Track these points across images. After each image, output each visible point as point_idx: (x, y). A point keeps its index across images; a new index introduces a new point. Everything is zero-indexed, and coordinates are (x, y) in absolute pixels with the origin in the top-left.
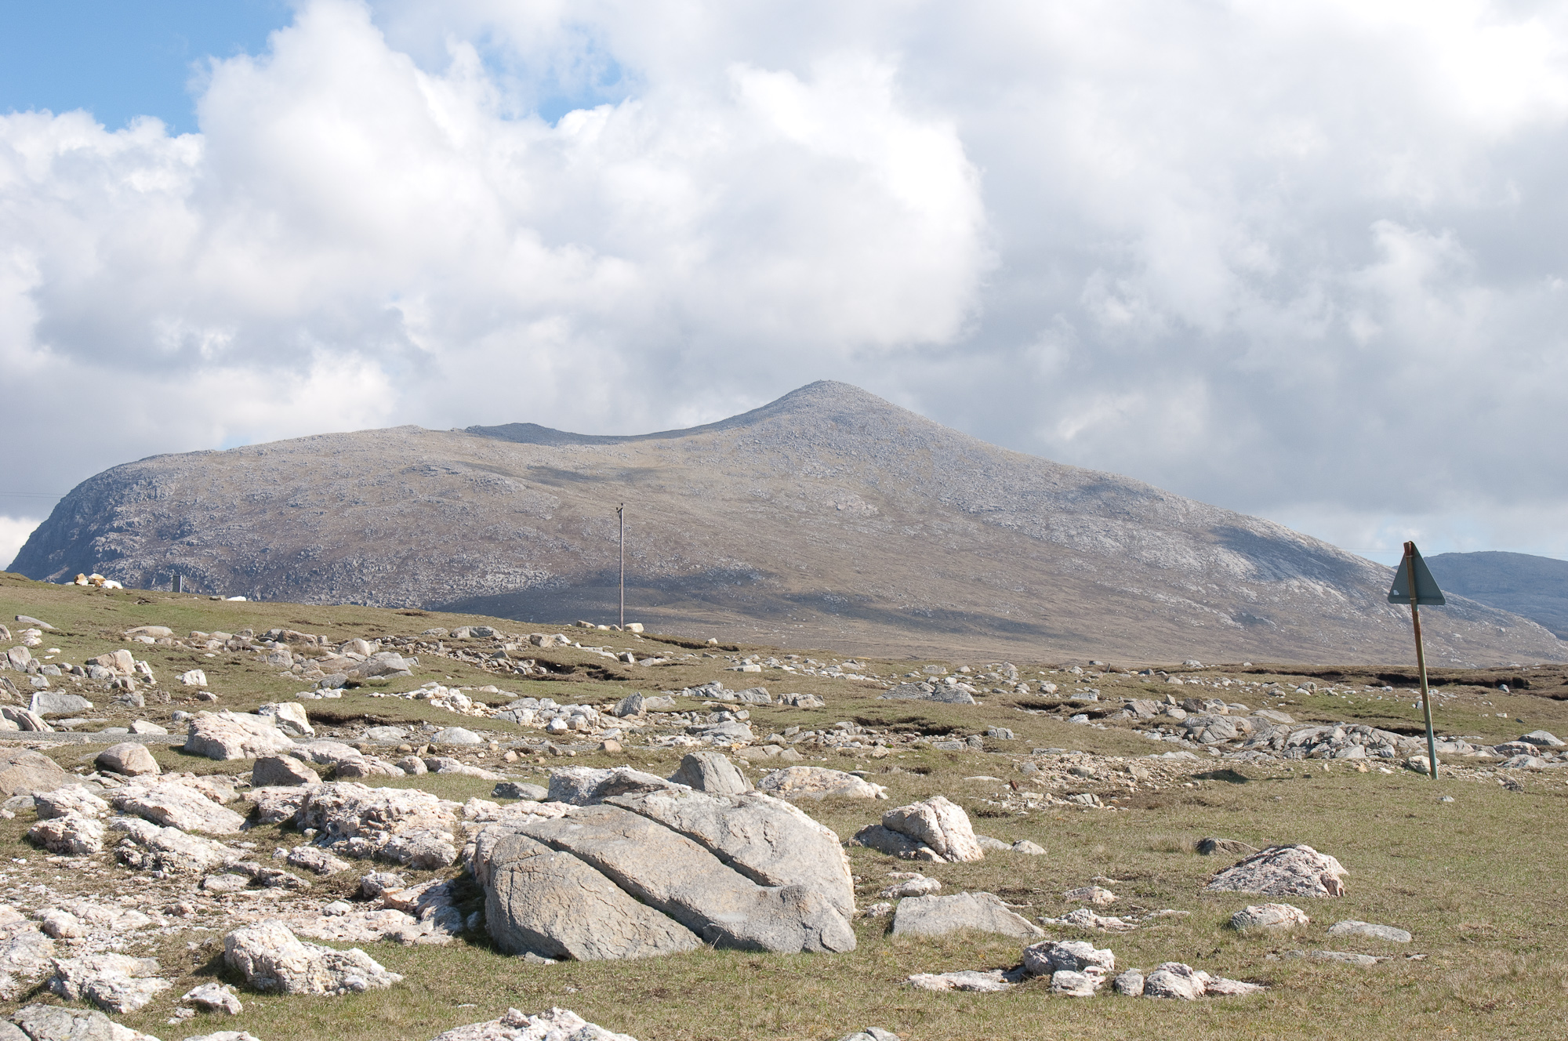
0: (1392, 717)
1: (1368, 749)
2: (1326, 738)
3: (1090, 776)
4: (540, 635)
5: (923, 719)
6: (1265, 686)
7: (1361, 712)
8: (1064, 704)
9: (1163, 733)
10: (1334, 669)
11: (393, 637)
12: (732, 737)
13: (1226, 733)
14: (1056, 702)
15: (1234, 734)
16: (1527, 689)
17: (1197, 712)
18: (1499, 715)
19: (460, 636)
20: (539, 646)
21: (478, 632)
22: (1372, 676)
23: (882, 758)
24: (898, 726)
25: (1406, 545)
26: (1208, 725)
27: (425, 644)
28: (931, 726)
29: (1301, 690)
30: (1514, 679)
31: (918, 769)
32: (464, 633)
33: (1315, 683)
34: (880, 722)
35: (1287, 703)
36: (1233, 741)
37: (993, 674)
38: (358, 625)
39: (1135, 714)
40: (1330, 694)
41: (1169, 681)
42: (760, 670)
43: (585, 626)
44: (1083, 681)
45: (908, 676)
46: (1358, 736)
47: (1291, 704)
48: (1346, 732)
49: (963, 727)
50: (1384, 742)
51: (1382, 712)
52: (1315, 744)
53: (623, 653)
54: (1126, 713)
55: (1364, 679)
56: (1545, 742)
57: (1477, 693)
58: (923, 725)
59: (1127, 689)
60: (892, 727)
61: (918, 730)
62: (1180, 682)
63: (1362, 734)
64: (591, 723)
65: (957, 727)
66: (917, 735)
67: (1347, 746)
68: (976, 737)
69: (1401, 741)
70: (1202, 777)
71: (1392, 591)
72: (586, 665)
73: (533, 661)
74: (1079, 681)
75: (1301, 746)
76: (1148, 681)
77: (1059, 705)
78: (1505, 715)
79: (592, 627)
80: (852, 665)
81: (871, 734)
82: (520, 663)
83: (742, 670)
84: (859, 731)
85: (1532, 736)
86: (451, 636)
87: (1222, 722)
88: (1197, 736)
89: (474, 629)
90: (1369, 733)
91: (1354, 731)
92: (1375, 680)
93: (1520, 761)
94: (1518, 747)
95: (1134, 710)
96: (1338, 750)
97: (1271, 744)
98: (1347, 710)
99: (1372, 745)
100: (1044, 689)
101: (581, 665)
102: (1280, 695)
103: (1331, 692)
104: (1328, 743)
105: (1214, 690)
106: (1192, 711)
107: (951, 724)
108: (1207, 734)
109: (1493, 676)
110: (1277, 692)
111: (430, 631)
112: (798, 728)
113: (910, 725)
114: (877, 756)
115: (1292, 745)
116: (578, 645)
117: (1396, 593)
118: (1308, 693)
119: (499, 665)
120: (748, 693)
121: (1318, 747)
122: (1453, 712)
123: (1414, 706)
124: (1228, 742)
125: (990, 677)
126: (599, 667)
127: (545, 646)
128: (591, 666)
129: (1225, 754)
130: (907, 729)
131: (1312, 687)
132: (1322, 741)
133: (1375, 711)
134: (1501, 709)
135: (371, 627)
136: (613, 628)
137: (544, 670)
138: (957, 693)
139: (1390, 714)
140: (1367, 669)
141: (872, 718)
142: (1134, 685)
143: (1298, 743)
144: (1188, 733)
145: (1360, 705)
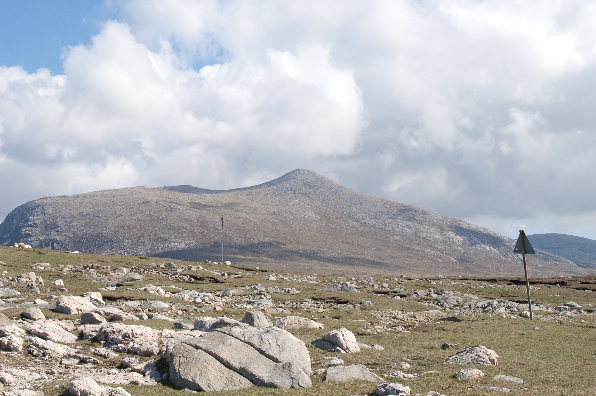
0: (515, 297)
1: (507, 309)
2: (491, 305)
3: (401, 320)
4: (191, 266)
5: (337, 298)
6: (467, 285)
7: (503, 295)
8: (391, 292)
9: (429, 303)
10: (493, 278)
11: (135, 267)
12: (265, 305)
13: (453, 303)
14: (388, 291)
15: (456, 303)
16: (566, 285)
17: (442, 295)
18: (556, 296)
19: (161, 266)
20: (191, 270)
21: (168, 265)
22: (508, 281)
23: (322, 313)
24: (328, 300)
25: (520, 231)
26: (446, 300)
27: (147, 269)
28: (340, 301)
29: (481, 286)
30: (562, 282)
31: (336, 317)
32: (162, 265)
33: (486, 283)
34: (321, 299)
35: (475, 291)
36: (455, 306)
37: (364, 280)
38: (122, 262)
39: (418, 296)
40: (492, 288)
41: (431, 283)
42: (275, 279)
43: (209, 262)
44: (398, 283)
45: (332, 281)
46: (503, 304)
47: (477, 292)
48: (498, 302)
49: (352, 301)
50: (512, 306)
51: (512, 295)
52: (486, 307)
53: (223, 273)
54: (415, 295)
55: (505, 282)
56: (573, 306)
57: (548, 287)
58: (337, 300)
59: (415, 286)
60: (326, 301)
61: (335, 302)
62: (435, 283)
63: (504, 303)
64: (211, 300)
65: (350, 301)
66: (335, 304)
67: (498, 308)
68: (358, 305)
69: (519, 306)
70: (444, 320)
71: (515, 248)
72: (209, 277)
73: (189, 276)
74: (396, 283)
75: (481, 307)
76: (423, 283)
77: (389, 292)
78: (558, 296)
79: (211, 263)
80: (310, 277)
81: (318, 303)
82: (184, 277)
83: (268, 279)
84: (313, 302)
85: (569, 303)
86: (157, 266)
87: (451, 299)
88: (442, 304)
89: (166, 264)
90: (507, 303)
91: (501, 302)
92: (509, 282)
93: (564, 313)
94: (563, 308)
95: (417, 294)
96: (495, 309)
97: (470, 307)
98: (498, 294)
99: (508, 307)
100: (384, 286)
101: (207, 277)
102: (473, 288)
103: (492, 287)
104: (491, 307)
105: (448, 286)
106: (440, 294)
107: (348, 300)
108: (445, 303)
109: (554, 281)
110: (472, 287)
111: (150, 264)
112: (290, 301)
113: (332, 300)
114: (320, 312)
115: (478, 307)
116: (206, 270)
117: (516, 249)
118: (483, 287)
119: (176, 277)
120: (271, 288)
121: (488, 308)
122: (539, 294)
123: (524, 292)
124: (453, 306)
125: (363, 281)
126: (214, 278)
127: (193, 270)
128: (211, 278)
129: (452, 311)
130: (331, 302)
131: (485, 285)
132: (489, 306)
133: (509, 294)
134: (557, 293)
135: (127, 263)
136: (219, 263)
137: (193, 279)
138: (350, 288)
139: (515, 295)
140: (506, 278)
141: (318, 297)
142: (418, 284)
143: (480, 307)
144: (438, 303)
145: (503, 292)
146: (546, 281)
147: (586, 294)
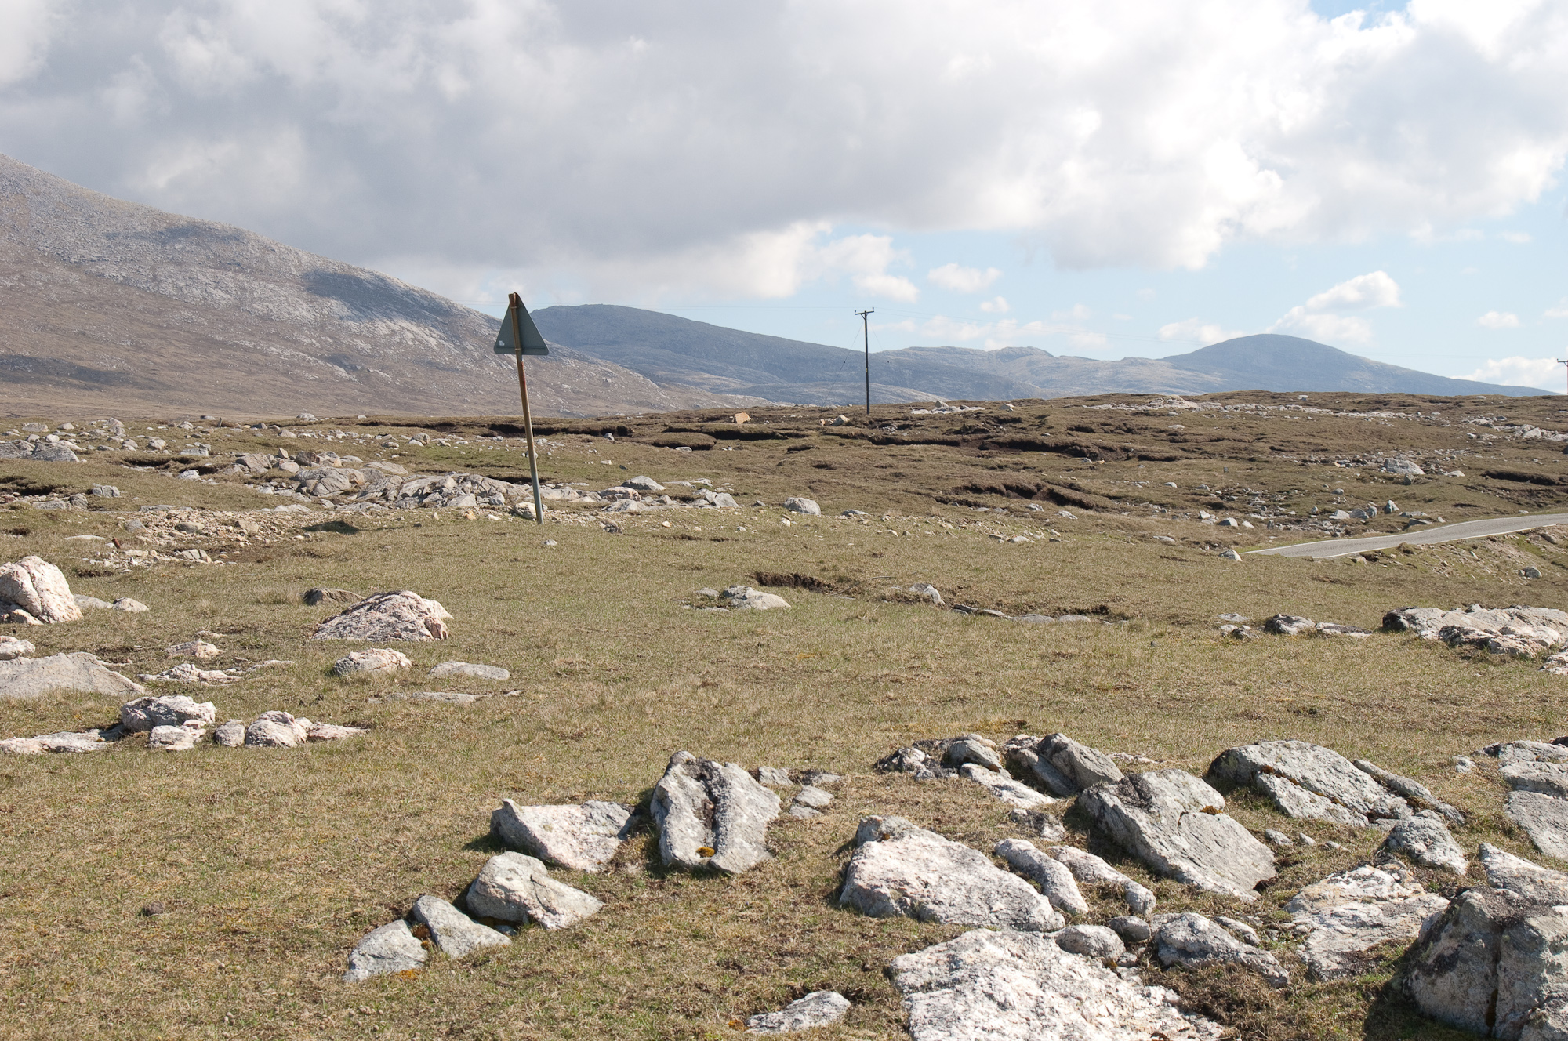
0: (503, 466)
1: (479, 498)
2: (439, 488)
3: (198, 532)
5: (22, 478)
6: (379, 438)
7: (473, 462)
8: (175, 460)
9: (275, 487)
10: (447, 420)
13: (340, 485)
14: (165, 458)
15: (348, 486)
16: (630, 436)
17: (310, 465)
18: (604, 462)
22: (484, 426)
25: (511, 296)
26: (321, 478)
28: (31, 486)
29: (414, 441)
30: (619, 428)
31: (16, 530)
33: (428, 434)
35: (400, 455)
36: (347, 493)
37: (98, 431)
39: (246, 469)
40: (442, 445)
41: (283, 435)
44: (194, 436)
45: (8, 434)
46: (469, 485)
47: (404, 455)
48: (458, 482)
49: (65, 486)
50: (494, 490)
51: (493, 462)
52: (428, 494)
54: (238, 468)
55: (477, 430)
56: (647, 487)
57: (583, 441)
58: (22, 485)
59: (239, 444)
61: (17, 491)
62: (293, 435)
63: (473, 483)
65: (59, 486)
66: (16, 496)
67: (458, 495)
68: (80, 496)
69: (510, 489)
70: (313, 529)
71: (498, 342)
74: (189, 437)
75: (413, 496)
76: (260, 435)
77: (168, 461)
78: (610, 462)
85: (635, 481)
87: (335, 475)
88: (310, 489)
90: (480, 482)
91: (465, 480)
92: (486, 430)
93: (622, 505)
94: (621, 492)
95: (246, 465)
96: (450, 499)
97: (385, 494)
98: (459, 460)
99: (483, 494)
100: (153, 445)
102: (394, 447)
103: (444, 442)
104: (440, 493)
105: (328, 443)
106: (305, 464)
107: (52, 483)
108: (320, 487)
109: (598, 425)
110: (390, 443)
113: (8, 486)
115: (405, 496)
117: (501, 343)
118: (421, 444)
121: (430, 496)
122: (561, 460)
123: (524, 455)
124: (342, 494)
125: (95, 434)
129: (338, 506)
130: (4, 490)
131: (425, 438)
132: (434, 491)
133: (486, 461)
134: (605, 456)
138: (59, 451)
139: (501, 464)
140: (479, 420)
142: (246, 439)
143: (410, 494)
144: (301, 486)
145: (471, 455)
146: (583, 424)
147: (677, 457)
